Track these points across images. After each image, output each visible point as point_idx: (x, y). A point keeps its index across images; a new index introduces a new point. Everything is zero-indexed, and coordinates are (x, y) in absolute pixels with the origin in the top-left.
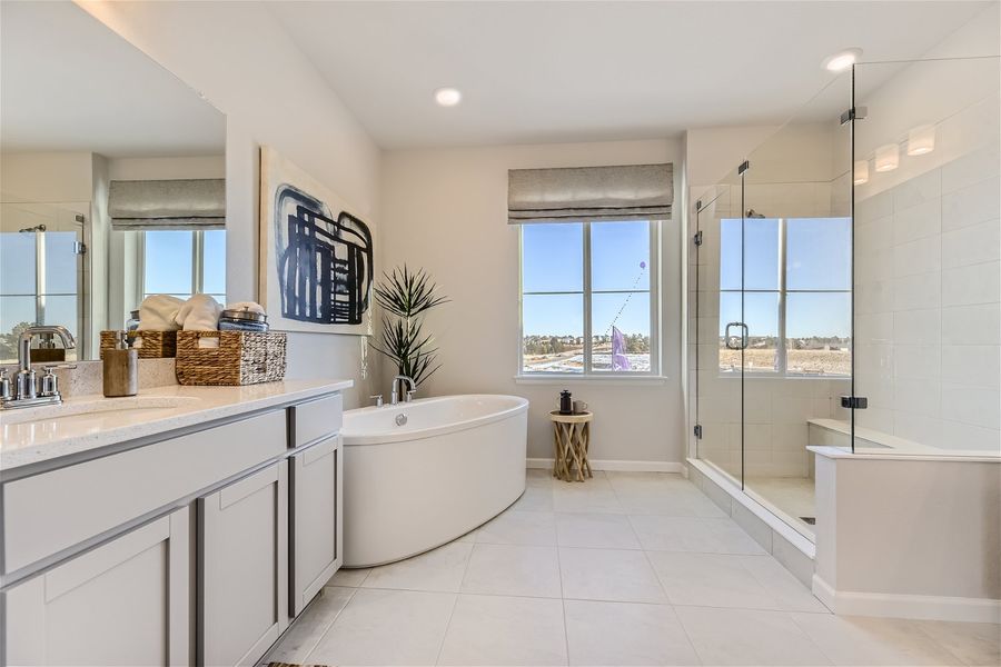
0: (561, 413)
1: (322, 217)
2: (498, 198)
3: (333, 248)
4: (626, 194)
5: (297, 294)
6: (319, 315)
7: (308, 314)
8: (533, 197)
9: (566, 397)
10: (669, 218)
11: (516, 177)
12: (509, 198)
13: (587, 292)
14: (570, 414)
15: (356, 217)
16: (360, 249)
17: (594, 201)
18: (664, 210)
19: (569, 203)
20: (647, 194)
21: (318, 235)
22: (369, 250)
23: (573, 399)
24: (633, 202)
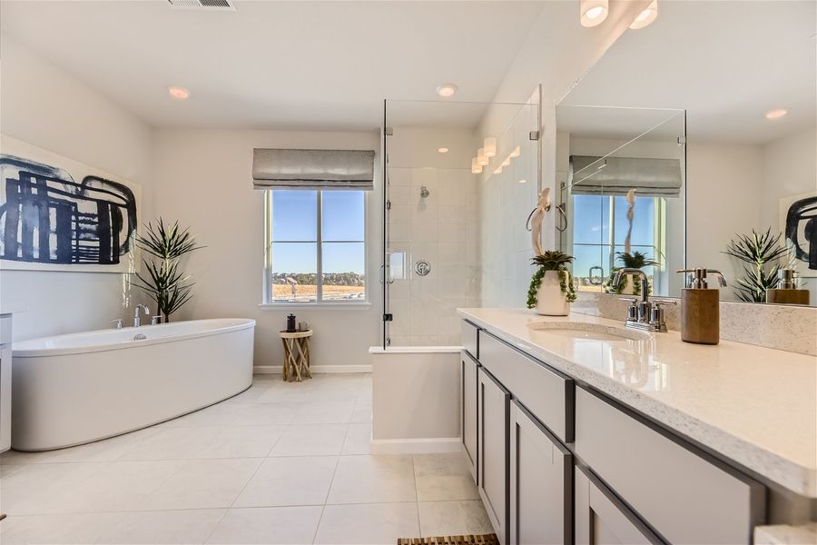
0: (287, 331)
1: (57, 180)
2: (245, 169)
3: (75, 205)
4: (340, 171)
5: (20, 240)
6: (54, 257)
7: (36, 255)
8: (272, 170)
9: (291, 320)
10: (372, 189)
11: (259, 153)
12: (253, 169)
13: (319, 242)
14: (295, 331)
15: (111, 180)
16: (115, 206)
17: (318, 174)
18: (368, 184)
19: (298, 175)
20: (355, 171)
21: (50, 194)
22: (131, 206)
23: (297, 321)
24: (345, 176)
